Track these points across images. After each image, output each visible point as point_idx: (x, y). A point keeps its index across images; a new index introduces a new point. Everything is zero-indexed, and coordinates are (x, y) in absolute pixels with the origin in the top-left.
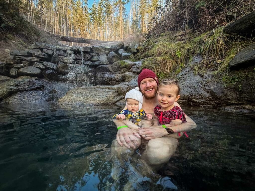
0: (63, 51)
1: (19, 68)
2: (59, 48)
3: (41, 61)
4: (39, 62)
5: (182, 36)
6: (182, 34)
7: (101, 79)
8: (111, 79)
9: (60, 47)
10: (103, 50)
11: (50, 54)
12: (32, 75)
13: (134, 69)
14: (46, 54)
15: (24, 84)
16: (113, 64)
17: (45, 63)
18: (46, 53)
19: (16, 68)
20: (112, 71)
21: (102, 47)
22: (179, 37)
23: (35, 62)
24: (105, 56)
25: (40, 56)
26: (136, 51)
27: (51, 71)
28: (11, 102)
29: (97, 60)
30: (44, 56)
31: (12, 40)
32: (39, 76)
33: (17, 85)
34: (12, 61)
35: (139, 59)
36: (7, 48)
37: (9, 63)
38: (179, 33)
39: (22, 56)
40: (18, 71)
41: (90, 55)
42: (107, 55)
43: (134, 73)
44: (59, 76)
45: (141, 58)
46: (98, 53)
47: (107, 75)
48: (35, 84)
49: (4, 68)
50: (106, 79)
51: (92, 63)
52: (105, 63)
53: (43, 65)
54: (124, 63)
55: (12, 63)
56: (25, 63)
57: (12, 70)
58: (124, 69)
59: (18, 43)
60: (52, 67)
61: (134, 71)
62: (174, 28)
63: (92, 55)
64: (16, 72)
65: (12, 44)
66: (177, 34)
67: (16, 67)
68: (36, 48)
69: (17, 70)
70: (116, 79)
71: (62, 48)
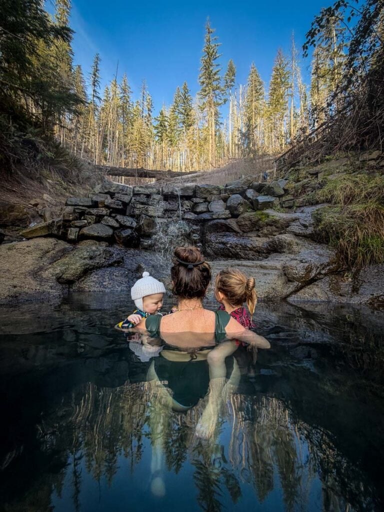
0: (145, 196)
1: (81, 227)
2: (138, 191)
3: (113, 215)
4: (110, 216)
5: (378, 161)
6: (380, 156)
7: (221, 246)
8: (244, 247)
9: (140, 189)
10: (215, 192)
11: (126, 203)
12: (99, 239)
13: (295, 227)
14: (120, 203)
15: (99, 255)
16: (239, 219)
17: (119, 217)
18: (120, 201)
19: (76, 227)
20: (239, 231)
21: (213, 187)
22: (372, 163)
23: (103, 216)
24: (221, 202)
25: (112, 206)
26: (282, 192)
27: (129, 232)
28: (87, 286)
29: (205, 210)
30: (118, 205)
31: (47, 179)
32: (111, 240)
33: (91, 258)
34: (71, 215)
35: (290, 208)
36: (46, 193)
37: (67, 218)
38: (371, 154)
39: (83, 206)
40: (79, 232)
41: (193, 201)
42: (225, 200)
43: (297, 235)
44: (142, 240)
45: (296, 205)
46: (206, 198)
47: (232, 240)
48: (113, 255)
49: (61, 227)
50: (232, 247)
51: (196, 215)
52: (224, 216)
53: (117, 220)
54: (268, 216)
55: (71, 218)
56: (90, 219)
57: (71, 231)
58: (269, 227)
59: (56, 183)
60: (128, 224)
61: (298, 232)
62: (356, 145)
63: (194, 202)
64: (77, 233)
65: (48, 185)
66: (366, 156)
67: (77, 224)
68: (103, 192)
69: (78, 229)
70: (254, 247)
71: (145, 192)
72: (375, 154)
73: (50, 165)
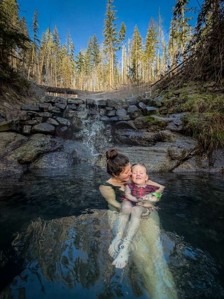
0: (75, 105)
1: (32, 125)
2: (71, 101)
3: (55, 117)
4: (52, 118)
5: (214, 88)
6: (215, 85)
7: (125, 137)
8: (140, 138)
9: (72, 101)
10: (120, 104)
11: (63, 109)
12: (46, 133)
13: (171, 126)
14: (59, 109)
15: (47, 144)
16: (136, 120)
17: (58, 118)
18: (59, 108)
19: (29, 125)
20: (135, 128)
21: (118, 100)
22: (210, 89)
23: (48, 118)
24: (124, 110)
25: (54, 111)
26: (161, 105)
27: (65, 128)
28: (41, 165)
29: (114, 115)
30: (57, 111)
31: (6, 92)
32: (53, 134)
33: (42, 146)
34: (25, 117)
35: (165, 114)
36: (5, 102)
37: (22, 119)
38: (210, 83)
39: (33, 111)
40: (31, 128)
41: (106, 109)
42: (126, 109)
43: (172, 131)
44: (74, 133)
45: (169, 112)
46: (114, 107)
47: (132, 134)
48: (56, 143)
49: (19, 125)
50: (132, 138)
51: (108, 118)
52: (126, 119)
53: (57, 121)
54: (153, 119)
55: (25, 119)
56: (39, 119)
57: (26, 128)
58: (154, 126)
59: (12, 96)
60: (65, 123)
61: (172, 129)
62: (201, 77)
63: (107, 109)
64: (30, 129)
65: (6, 96)
66: (207, 84)
67: (30, 123)
68: (46, 101)
69: (30, 127)
70: (146, 138)
71: (75, 102)
72: (212, 83)
73: (7, 83)
